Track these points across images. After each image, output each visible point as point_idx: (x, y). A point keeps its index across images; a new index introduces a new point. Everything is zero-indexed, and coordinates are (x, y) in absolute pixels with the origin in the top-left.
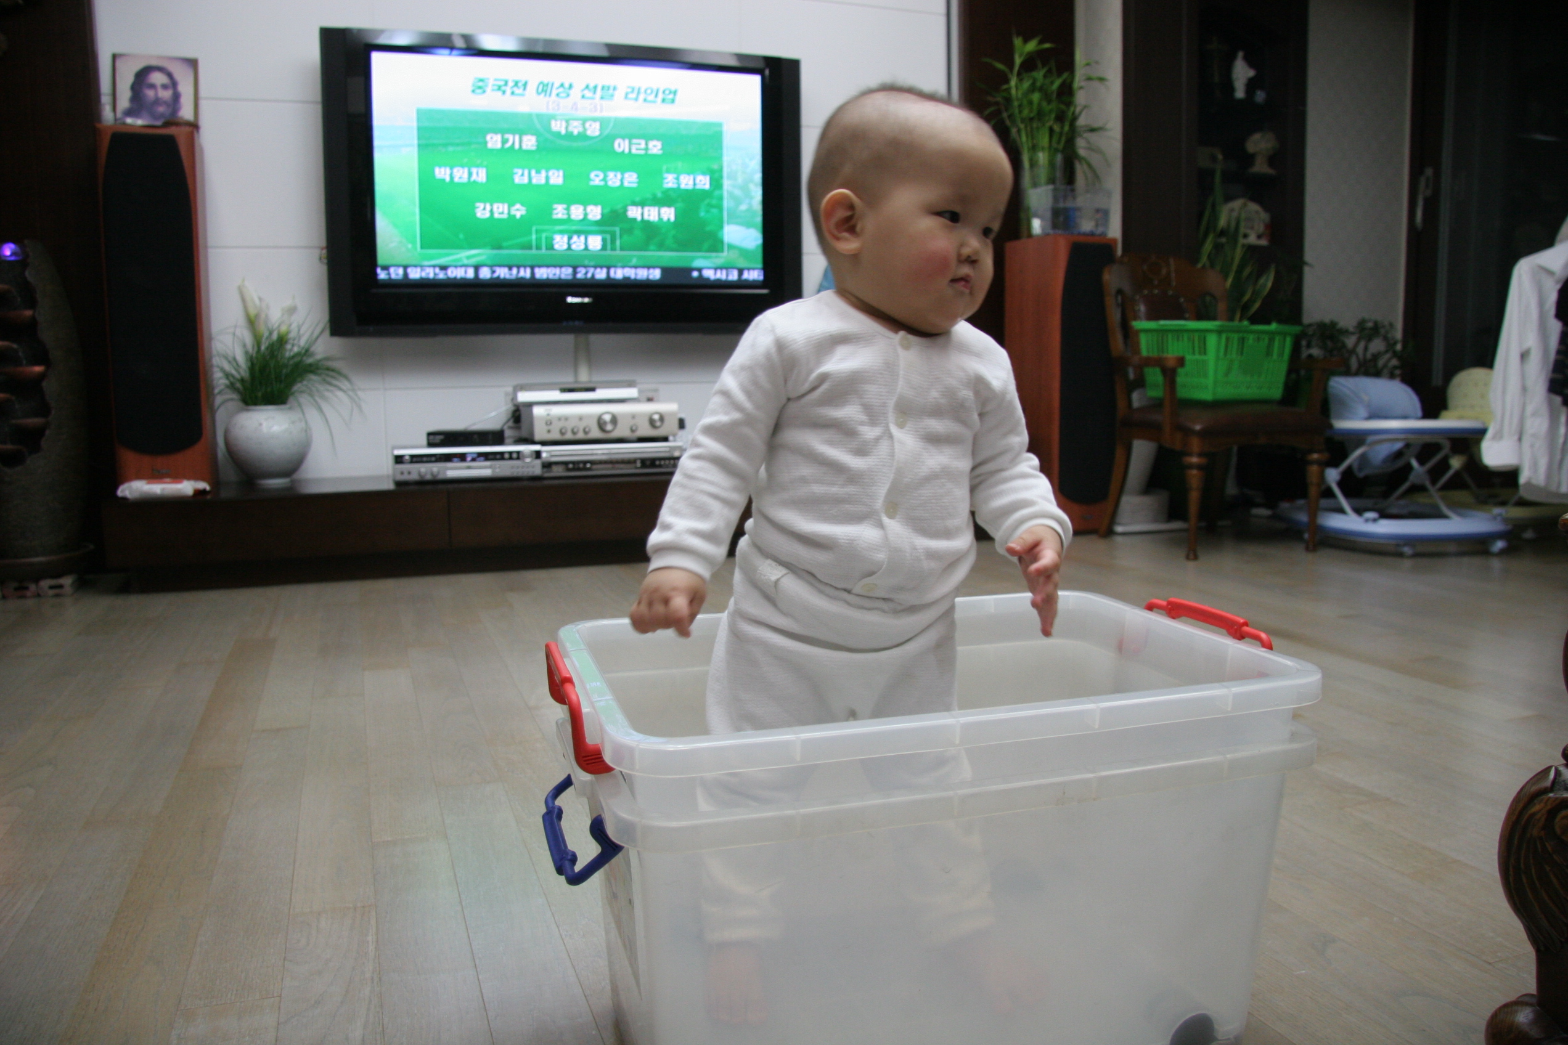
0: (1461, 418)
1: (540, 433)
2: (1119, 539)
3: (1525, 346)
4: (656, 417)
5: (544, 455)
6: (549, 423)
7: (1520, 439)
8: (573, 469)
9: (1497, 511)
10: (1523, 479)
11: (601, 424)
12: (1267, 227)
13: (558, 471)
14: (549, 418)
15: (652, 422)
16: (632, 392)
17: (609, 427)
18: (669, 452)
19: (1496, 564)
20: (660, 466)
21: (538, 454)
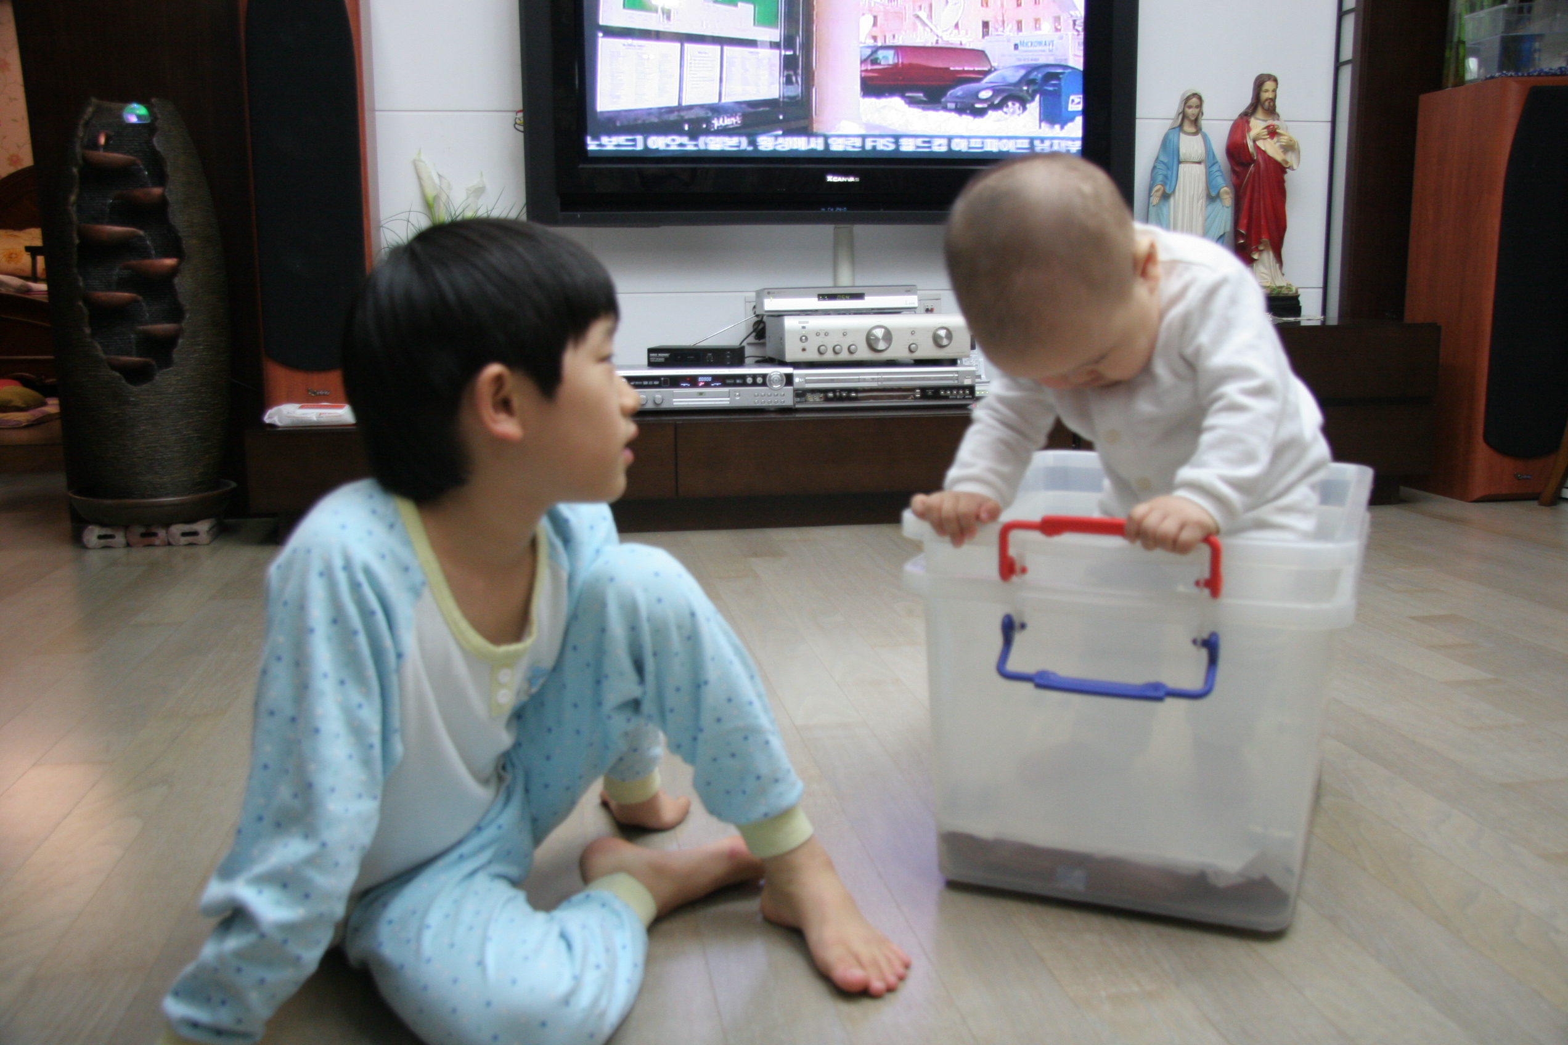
1: (792, 352)
4: (942, 333)
5: (797, 380)
6: (804, 339)
8: (837, 399)
11: (871, 343)
13: (814, 401)
14: (804, 332)
15: (937, 341)
16: (911, 300)
17: (881, 345)
18: (957, 378)
20: (946, 398)
21: (789, 379)
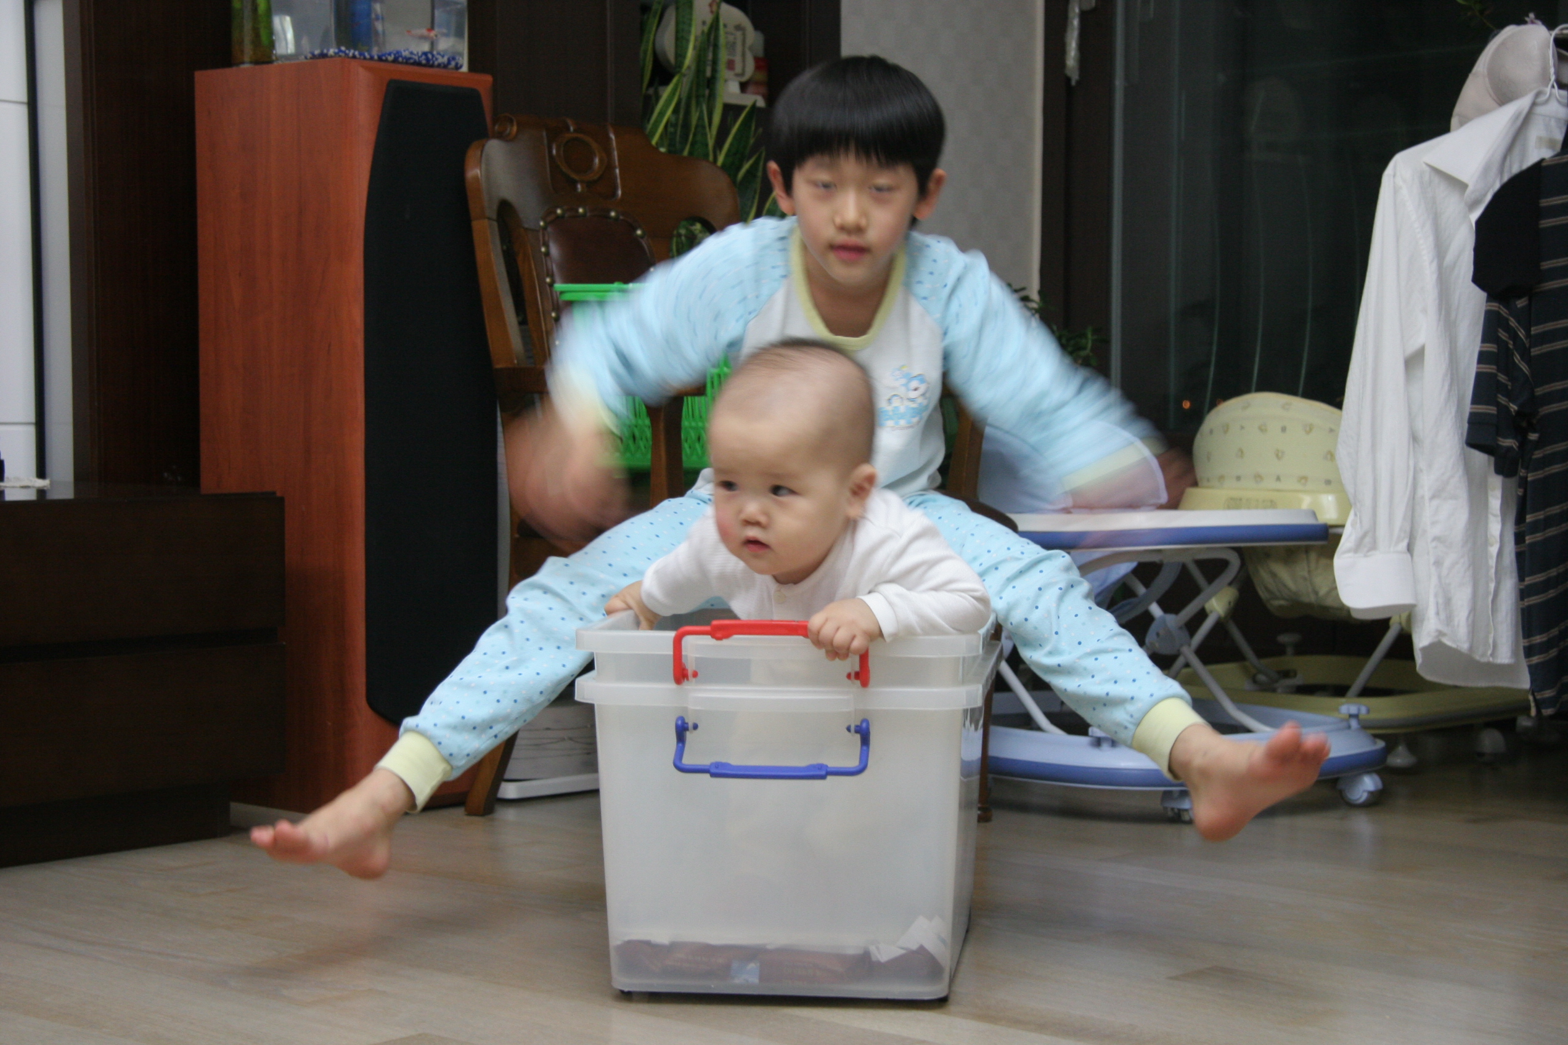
0: (1234, 504)
2: (509, 815)
3: (1413, 347)
7: (1410, 549)
9: (1348, 706)
10: (1421, 640)
12: (759, 63)
19: (1363, 825)
